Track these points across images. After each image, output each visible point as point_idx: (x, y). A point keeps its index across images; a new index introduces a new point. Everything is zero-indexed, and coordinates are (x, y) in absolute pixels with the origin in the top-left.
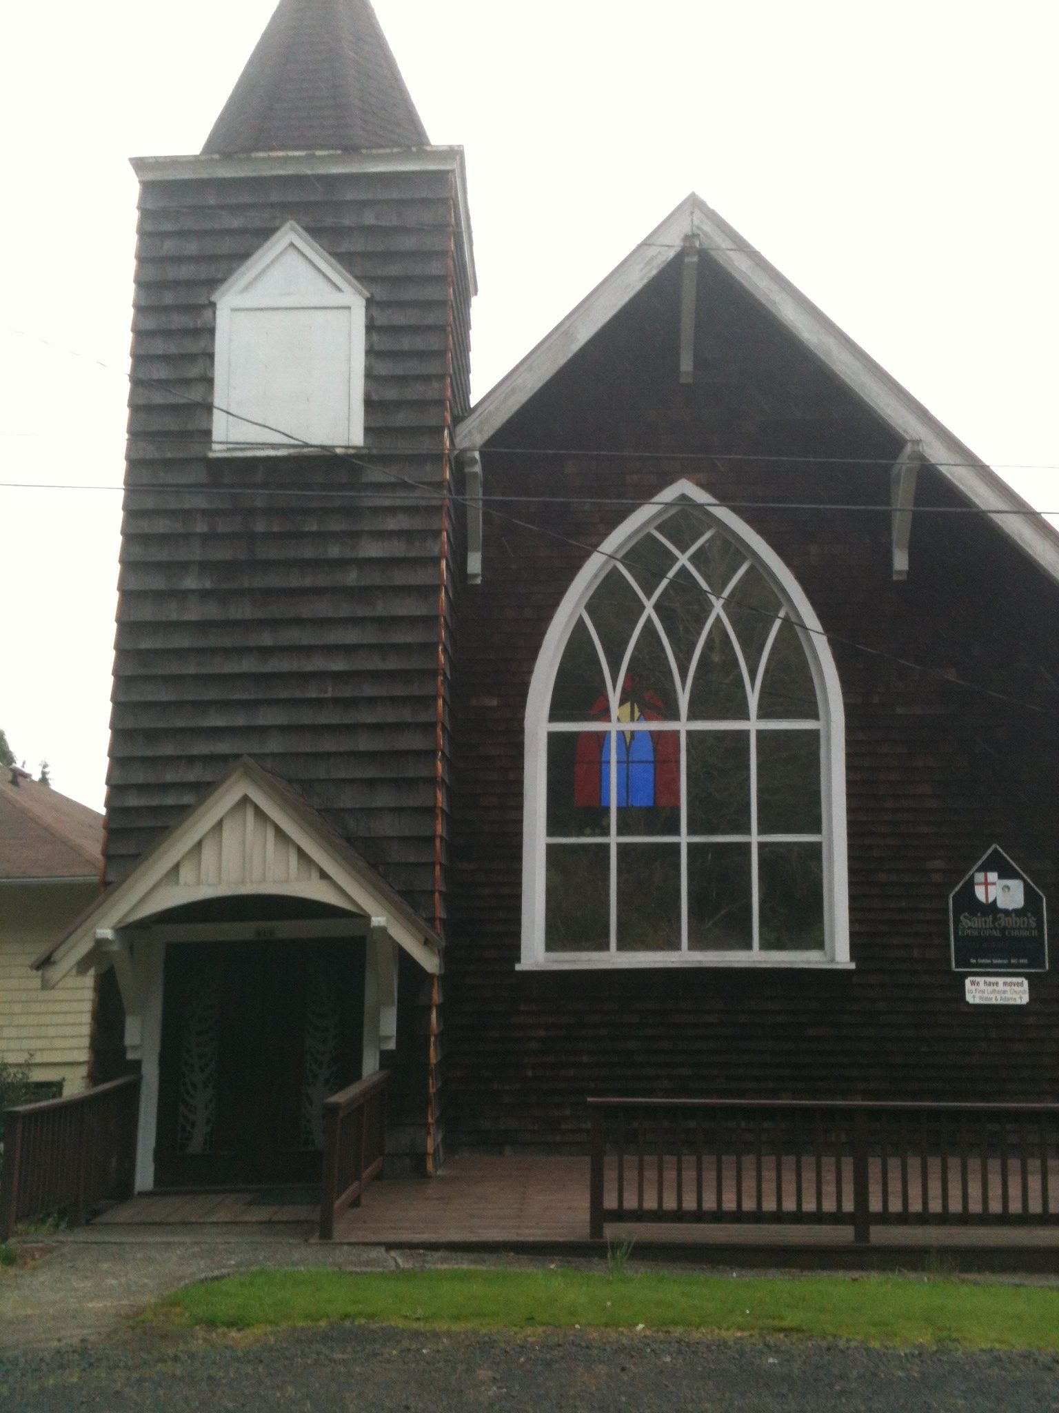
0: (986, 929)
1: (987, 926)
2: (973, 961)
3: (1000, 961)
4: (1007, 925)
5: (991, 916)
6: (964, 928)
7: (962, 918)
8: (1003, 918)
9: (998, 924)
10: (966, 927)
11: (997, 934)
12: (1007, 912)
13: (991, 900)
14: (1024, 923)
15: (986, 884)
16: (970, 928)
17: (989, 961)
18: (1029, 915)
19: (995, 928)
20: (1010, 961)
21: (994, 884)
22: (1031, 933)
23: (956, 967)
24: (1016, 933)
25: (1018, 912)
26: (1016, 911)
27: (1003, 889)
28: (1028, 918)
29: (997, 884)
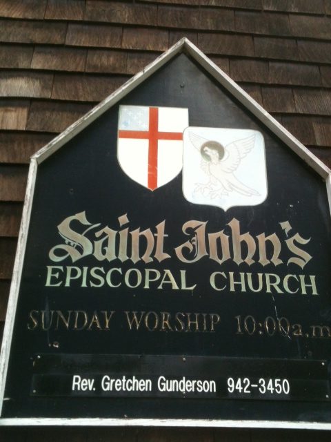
0: (141, 265)
1: (147, 258)
3: (186, 386)
4: (214, 256)
6: (68, 262)
7: (64, 228)
8: (201, 232)
9: (185, 251)
10: (76, 257)
12: (215, 218)
14: (269, 247)
15: (154, 135)
16: (90, 261)
17: (143, 385)
18: (286, 226)
20: (222, 386)
21: (178, 136)
22: (294, 284)
25: (251, 219)
26: (239, 212)
27: (203, 152)
28: (282, 237)
29: (185, 136)
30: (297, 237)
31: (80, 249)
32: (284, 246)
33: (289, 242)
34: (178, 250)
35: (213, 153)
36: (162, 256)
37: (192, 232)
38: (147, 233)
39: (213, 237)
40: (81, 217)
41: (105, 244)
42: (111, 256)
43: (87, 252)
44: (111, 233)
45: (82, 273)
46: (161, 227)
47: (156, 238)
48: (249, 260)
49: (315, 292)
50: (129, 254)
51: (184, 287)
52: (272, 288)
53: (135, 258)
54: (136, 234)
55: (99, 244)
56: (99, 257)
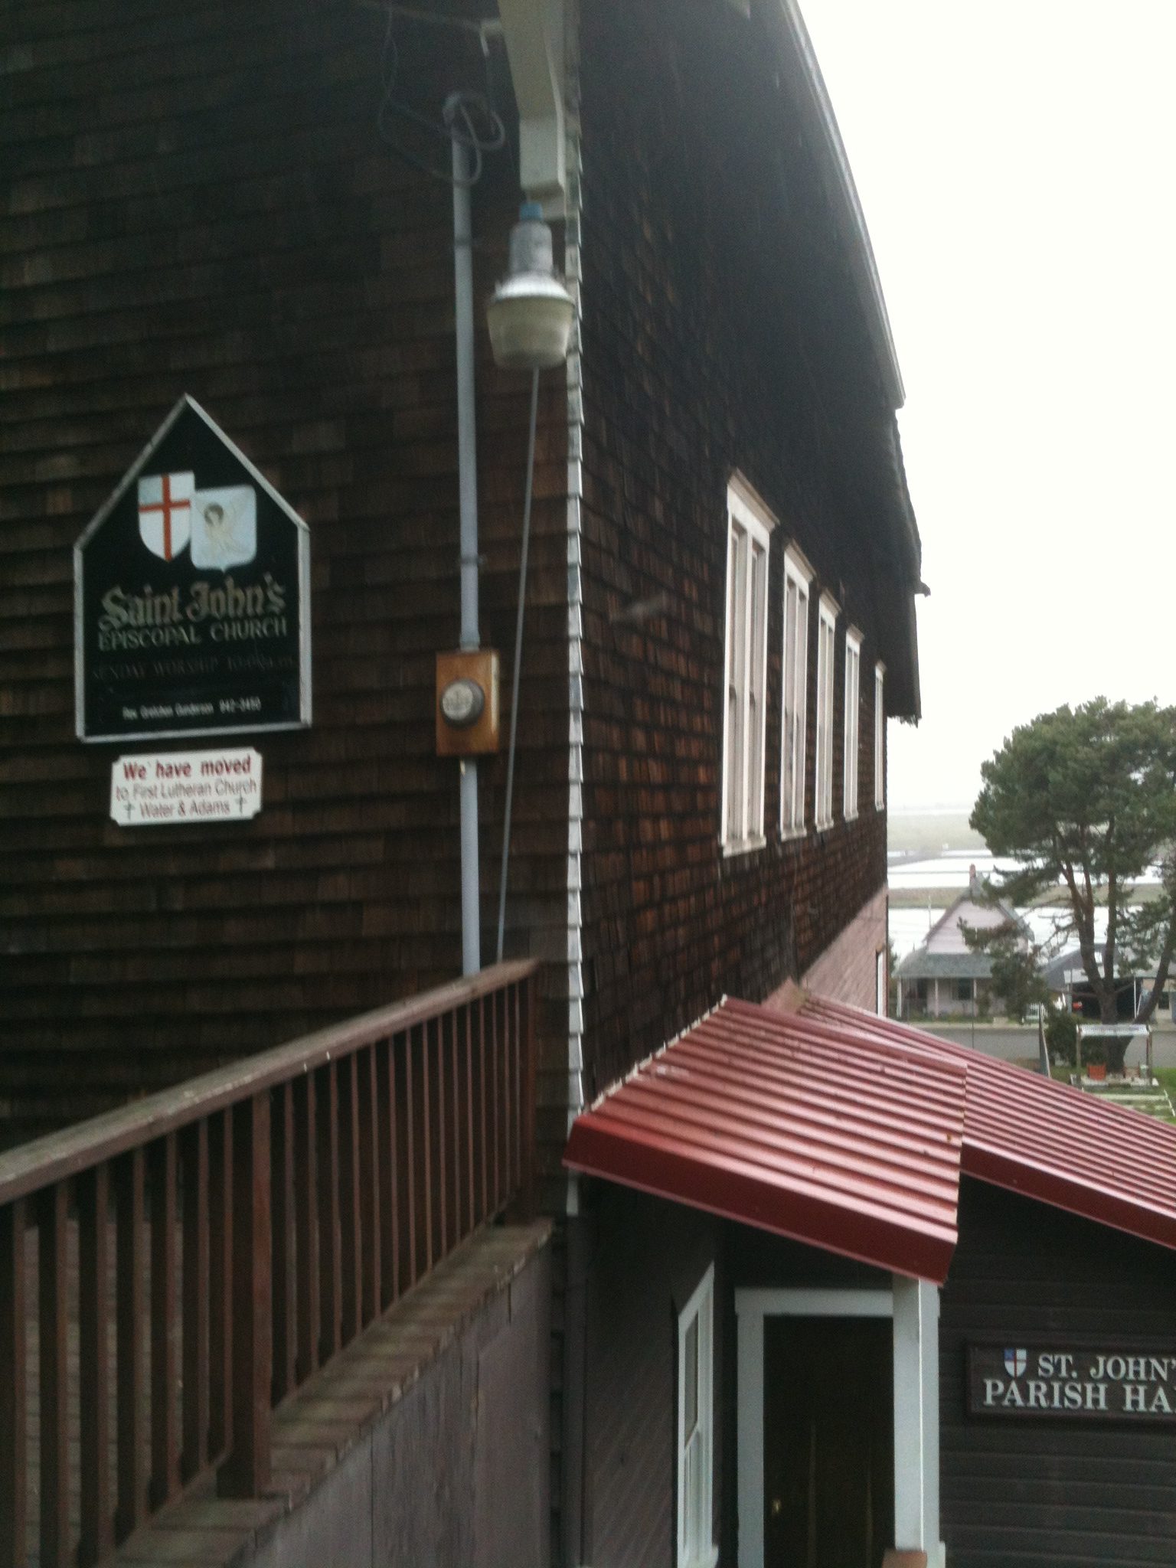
0: (163, 627)
1: (167, 620)
2: (129, 714)
3: (193, 709)
4: (215, 613)
5: (175, 593)
6: (113, 629)
7: (107, 603)
8: (204, 594)
9: (195, 613)
10: (116, 624)
11: (189, 637)
12: (214, 577)
13: (176, 548)
14: (255, 598)
15: (167, 506)
16: (127, 627)
17: (165, 712)
18: (268, 578)
19: (185, 623)
20: (217, 707)
21: (185, 504)
22: (270, 627)
23: (89, 732)
24: (236, 631)
25: (242, 575)
26: (236, 572)
27: (206, 516)
28: (264, 587)
29: (193, 504)
30: (278, 588)
31: (119, 618)
32: (266, 596)
34: (188, 610)
35: (213, 516)
36: (177, 616)
37: (198, 593)
39: (214, 595)
41: (136, 611)
43: (125, 620)
44: (139, 602)
47: (172, 603)
49: (285, 633)
52: (255, 632)
54: (158, 601)
56: (133, 622)
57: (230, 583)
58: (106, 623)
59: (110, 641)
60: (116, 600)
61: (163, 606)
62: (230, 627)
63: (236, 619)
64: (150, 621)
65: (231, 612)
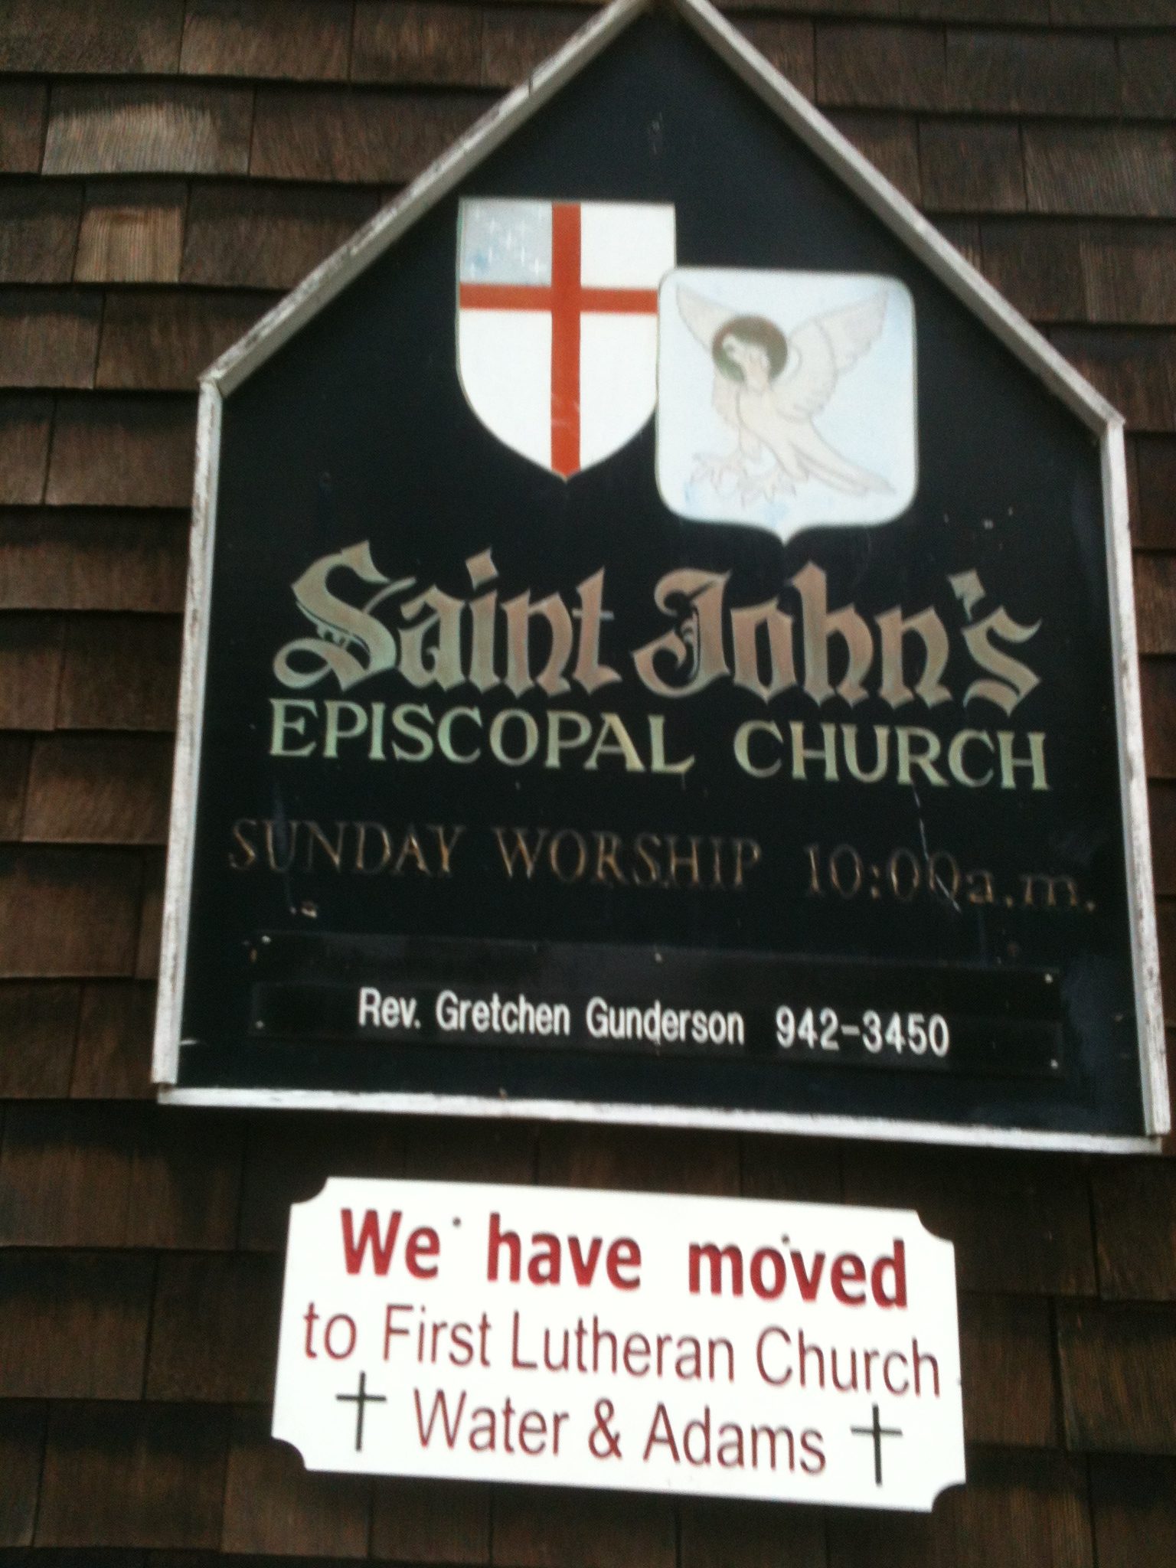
0: (537, 702)
1: (552, 681)
2: (386, 1010)
3: (661, 1024)
4: (746, 676)
6: (328, 688)
7: (311, 594)
8: (710, 606)
9: (664, 663)
10: (349, 674)
11: (644, 754)
14: (914, 649)
15: (566, 298)
16: (389, 687)
17: (540, 1019)
19: (629, 701)
20: (761, 1029)
21: (642, 302)
22: (979, 759)
24: (836, 755)
27: (719, 352)
28: (954, 619)
29: (665, 301)
30: (1000, 621)
31: (360, 653)
32: (957, 647)
33: (975, 638)
34: (643, 658)
35: (750, 356)
36: (596, 675)
37: (682, 604)
38: (552, 606)
39: (745, 619)
40: (359, 559)
41: (432, 638)
42: (449, 675)
43: (382, 660)
44: (447, 607)
45: (370, 720)
46: (592, 588)
47: (577, 624)
48: (851, 690)
49: (1040, 782)
50: (501, 667)
51: (658, 764)
52: (916, 771)
53: (518, 682)
54: (519, 609)
55: (412, 638)
56: (415, 674)
57: (811, 581)
58: (303, 662)
59: (316, 729)
60: (345, 585)
61: (540, 630)
62: (814, 740)
63: (836, 710)
64: (484, 678)
65: (818, 688)
